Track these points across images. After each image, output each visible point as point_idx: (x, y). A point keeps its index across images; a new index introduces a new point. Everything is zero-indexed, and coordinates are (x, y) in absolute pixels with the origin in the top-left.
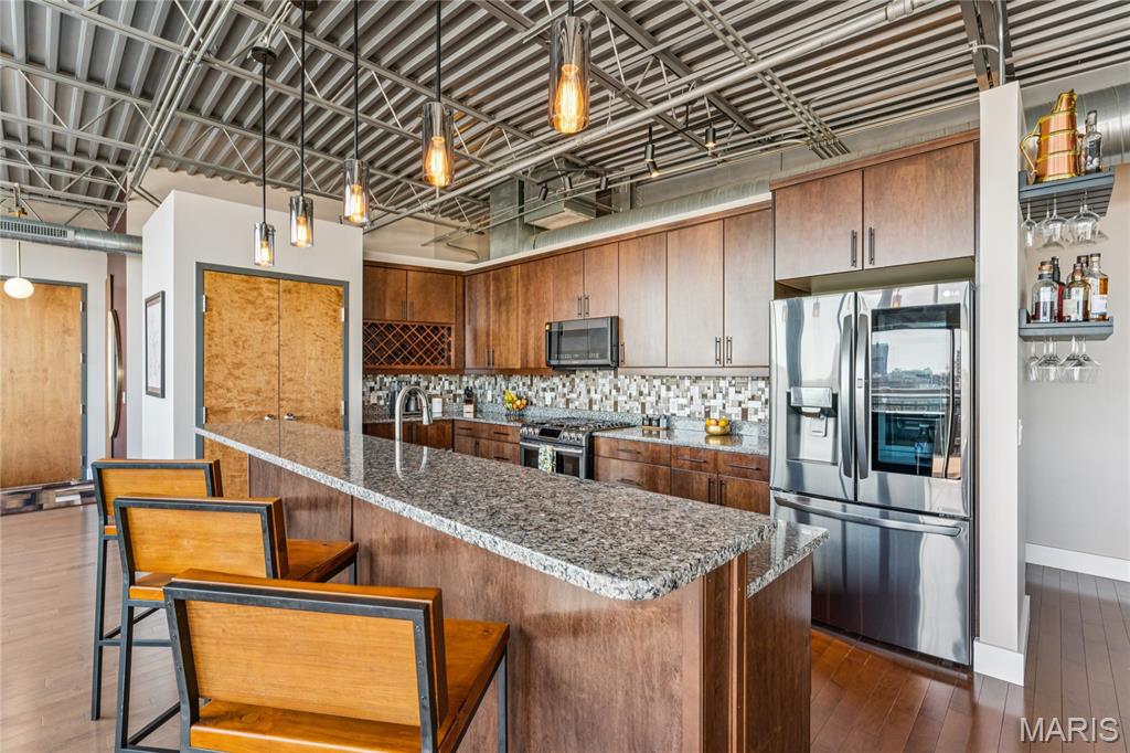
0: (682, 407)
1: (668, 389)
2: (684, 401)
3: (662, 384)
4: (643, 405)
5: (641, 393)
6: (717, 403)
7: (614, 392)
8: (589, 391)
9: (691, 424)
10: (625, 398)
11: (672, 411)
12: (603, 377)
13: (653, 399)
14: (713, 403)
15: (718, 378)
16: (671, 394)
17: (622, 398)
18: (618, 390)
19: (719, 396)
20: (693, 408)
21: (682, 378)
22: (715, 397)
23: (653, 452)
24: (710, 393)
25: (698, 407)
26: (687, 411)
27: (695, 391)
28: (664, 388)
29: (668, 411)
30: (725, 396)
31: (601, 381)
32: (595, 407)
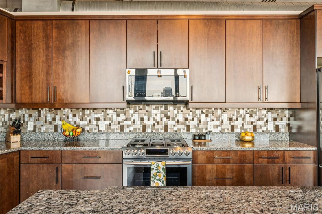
0: (217, 126)
1: (207, 116)
2: (218, 123)
3: (203, 113)
4: (188, 127)
5: (186, 119)
6: (238, 123)
7: (164, 119)
8: (142, 119)
9: (223, 136)
10: (174, 123)
11: (209, 129)
12: (155, 109)
13: (195, 122)
14: (236, 123)
15: (239, 109)
16: (209, 119)
17: (171, 123)
18: (168, 118)
19: (240, 119)
20: (223, 127)
21: (216, 109)
22: (237, 120)
23: (241, 155)
24: (234, 118)
25: (227, 126)
26: (220, 129)
27: (225, 117)
28: (203, 115)
29: (206, 129)
30: (244, 119)
31: (153, 112)
32: (149, 130)
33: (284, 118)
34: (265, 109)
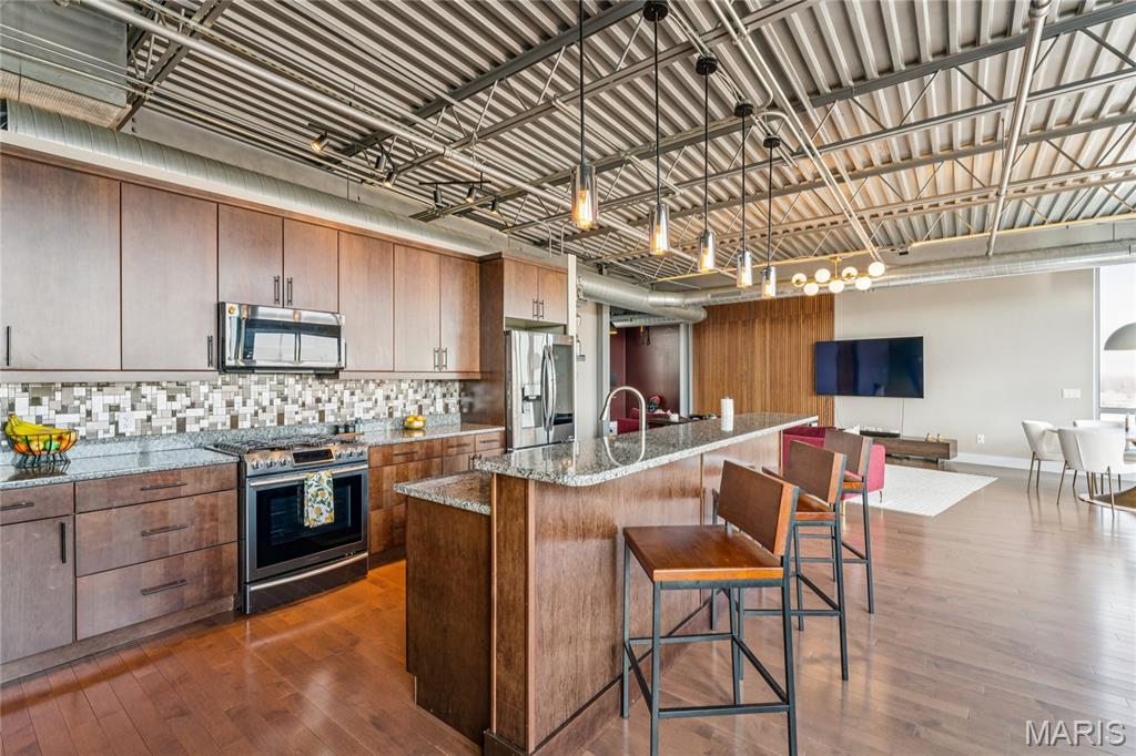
0: (367, 410)
1: (353, 394)
2: (370, 404)
4: (322, 413)
5: (318, 400)
6: (397, 403)
7: (277, 402)
8: (230, 404)
9: (378, 426)
10: (296, 408)
11: (357, 415)
12: (258, 383)
13: (334, 405)
14: (394, 403)
15: (400, 381)
16: (355, 398)
17: (289, 408)
18: (285, 399)
19: (401, 396)
20: (377, 410)
21: (367, 382)
22: (397, 398)
24: (393, 395)
25: (382, 408)
26: (372, 413)
27: (380, 394)
28: (347, 393)
29: (352, 415)
30: (406, 397)
31: (255, 389)
32: (244, 424)
33: (454, 394)
34: (433, 381)
